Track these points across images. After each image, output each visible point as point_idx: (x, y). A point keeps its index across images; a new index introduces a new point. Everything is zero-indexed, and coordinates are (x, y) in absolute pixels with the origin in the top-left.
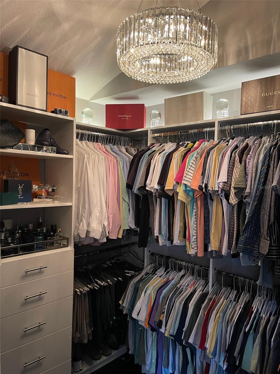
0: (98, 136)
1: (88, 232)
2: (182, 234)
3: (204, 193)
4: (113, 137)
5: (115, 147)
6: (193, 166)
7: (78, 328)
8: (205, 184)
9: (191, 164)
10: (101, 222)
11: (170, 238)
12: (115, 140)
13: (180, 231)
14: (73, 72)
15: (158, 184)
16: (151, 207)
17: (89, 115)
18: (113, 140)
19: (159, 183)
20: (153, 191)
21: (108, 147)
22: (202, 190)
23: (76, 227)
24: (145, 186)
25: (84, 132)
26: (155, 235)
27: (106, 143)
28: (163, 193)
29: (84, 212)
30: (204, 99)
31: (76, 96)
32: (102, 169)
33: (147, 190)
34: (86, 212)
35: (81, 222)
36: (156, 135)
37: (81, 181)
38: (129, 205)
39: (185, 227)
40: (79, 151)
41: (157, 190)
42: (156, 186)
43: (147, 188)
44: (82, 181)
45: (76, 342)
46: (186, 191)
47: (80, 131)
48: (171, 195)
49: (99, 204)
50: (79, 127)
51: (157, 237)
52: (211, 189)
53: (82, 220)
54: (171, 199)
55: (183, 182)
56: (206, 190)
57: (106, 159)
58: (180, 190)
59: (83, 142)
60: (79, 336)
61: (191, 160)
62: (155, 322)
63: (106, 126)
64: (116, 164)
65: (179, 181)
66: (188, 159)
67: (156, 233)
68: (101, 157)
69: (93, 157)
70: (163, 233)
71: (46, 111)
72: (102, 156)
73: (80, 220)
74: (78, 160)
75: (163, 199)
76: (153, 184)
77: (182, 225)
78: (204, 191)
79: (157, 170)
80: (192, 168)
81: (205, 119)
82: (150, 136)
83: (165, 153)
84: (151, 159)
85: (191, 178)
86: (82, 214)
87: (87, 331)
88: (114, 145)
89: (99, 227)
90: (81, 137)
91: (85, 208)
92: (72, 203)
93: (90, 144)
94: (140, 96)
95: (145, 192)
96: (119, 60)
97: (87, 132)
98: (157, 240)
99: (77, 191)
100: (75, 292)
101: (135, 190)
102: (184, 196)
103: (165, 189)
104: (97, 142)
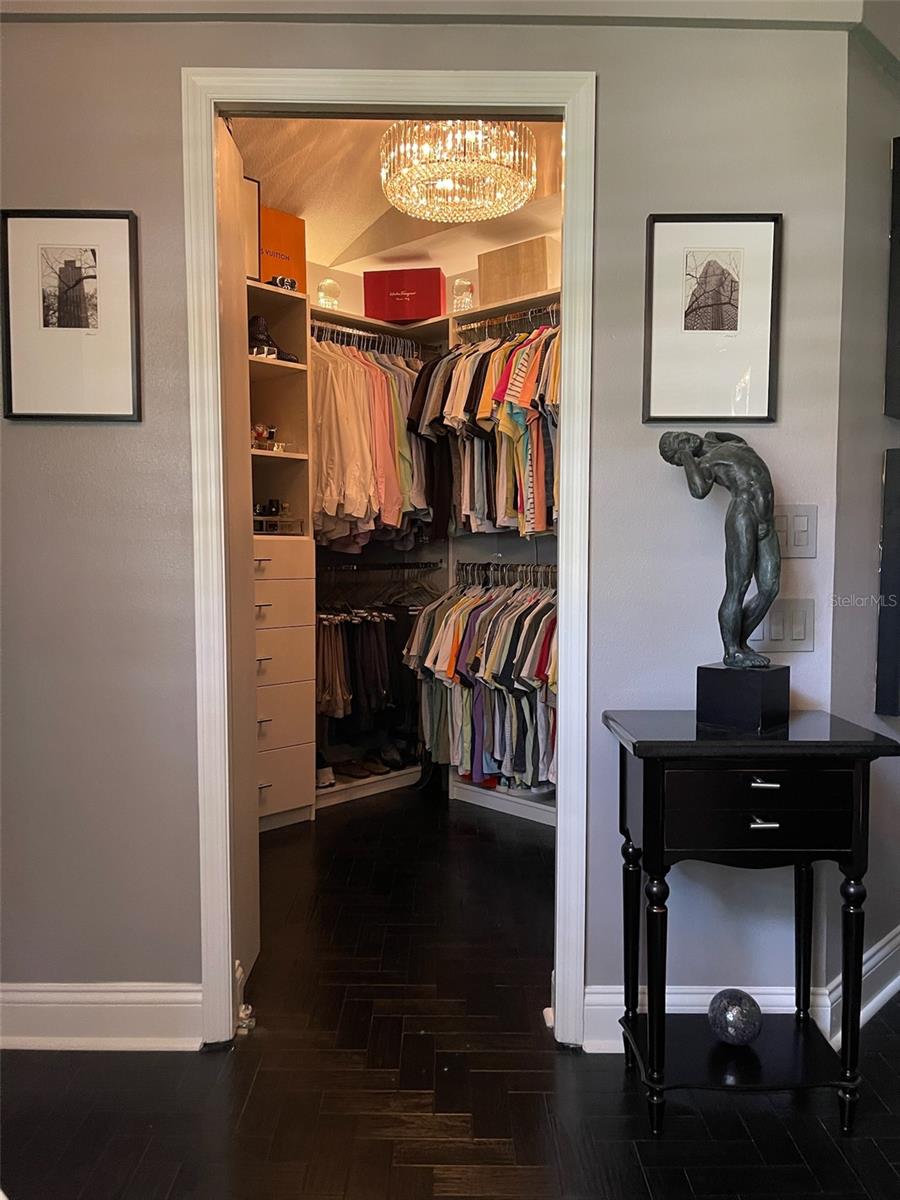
0: (349, 335)
1: (340, 506)
2: (511, 501)
3: (540, 413)
4: (380, 338)
5: (384, 356)
6: (524, 369)
7: (327, 685)
8: (541, 395)
9: (520, 366)
10: (364, 487)
11: (491, 516)
12: (384, 344)
13: (507, 498)
14: (299, 209)
15: (465, 410)
16: (454, 461)
17: (332, 293)
18: (379, 343)
19: (467, 410)
20: (455, 425)
21: (370, 355)
22: (537, 409)
23: (315, 499)
24: (442, 418)
25: (322, 324)
26: (463, 513)
27: (367, 350)
28: (473, 429)
29: (331, 468)
30: (548, 250)
31: (307, 259)
32: (362, 392)
33: (447, 426)
34: (336, 469)
35: (326, 488)
36: (464, 328)
37: (322, 413)
38: (411, 466)
39: (516, 490)
40: (317, 357)
41: (464, 423)
42: (462, 416)
43: (446, 422)
44: (325, 413)
45: (322, 709)
46: (511, 415)
47: (318, 324)
48: (489, 430)
49: (358, 455)
50: (317, 315)
51: (468, 517)
52: (550, 403)
53: (327, 485)
54: (490, 440)
55: (507, 398)
56: (543, 407)
57: (368, 374)
58: (502, 415)
59: (323, 343)
60: (328, 698)
61: (521, 358)
62: (467, 664)
63: (366, 315)
64: (385, 384)
65: (499, 399)
66: (515, 359)
67: (465, 510)
68: (357, 368)
69: (343, 368)
70: (477, 506)
71: (259, 280)
72: (359, 368)
73: (323, 485)
74: (316, 374)
75: (476, 441)
76: (455, 412)
77: (511, 485)
78: (540, 409)
79: (462, 387)
80: (521, 373)
81: (549, 287)
82: (453, 330)
83: (478, 355)
84: (453, 369)
85: (519, 390)
86: (328, 474)
87: (341, 696)
88: (383, 352)
89: (362, 497)
90: (320, 335)
91: (332, 460)
92: (309, 456)
93: (336, 347)
94: (431, 252)
95: (442, 430)
96: (386, 185)
97: (330, 326)
98: (467, 524)
99: (316, 435)
100: (319, 621)
101: (424, 430)
102: (510, 426)
103: (478, 417)
104: (348, 345)
